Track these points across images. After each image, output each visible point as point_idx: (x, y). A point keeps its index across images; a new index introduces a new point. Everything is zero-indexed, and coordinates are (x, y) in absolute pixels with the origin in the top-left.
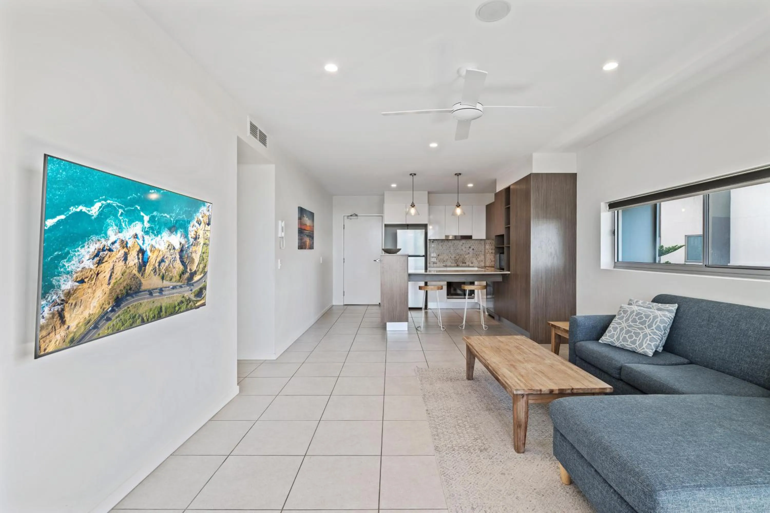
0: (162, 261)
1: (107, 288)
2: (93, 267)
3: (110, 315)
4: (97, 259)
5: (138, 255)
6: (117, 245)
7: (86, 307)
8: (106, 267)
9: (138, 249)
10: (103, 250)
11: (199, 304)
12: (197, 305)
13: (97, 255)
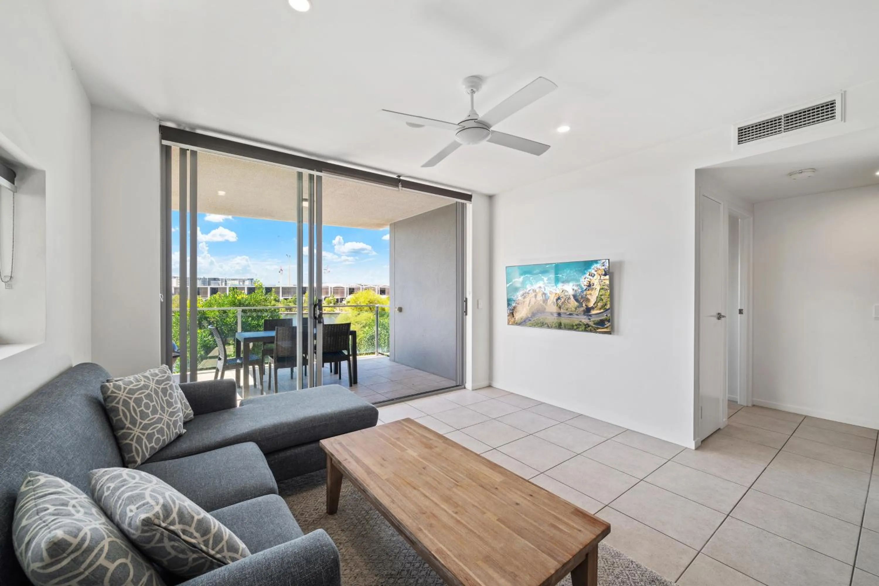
0: (559, 298)
1: (528, 308)
2: (522, 299)
3: (531, 319)
4: (523, 297)
5: (542, 295)
6: (531, 291)
7: (520, 314)
8: (527, 300)
9: (542, 293)
10: (525, 293)
11: (599, 330)
12: (598, 330)
13: (523, 295)
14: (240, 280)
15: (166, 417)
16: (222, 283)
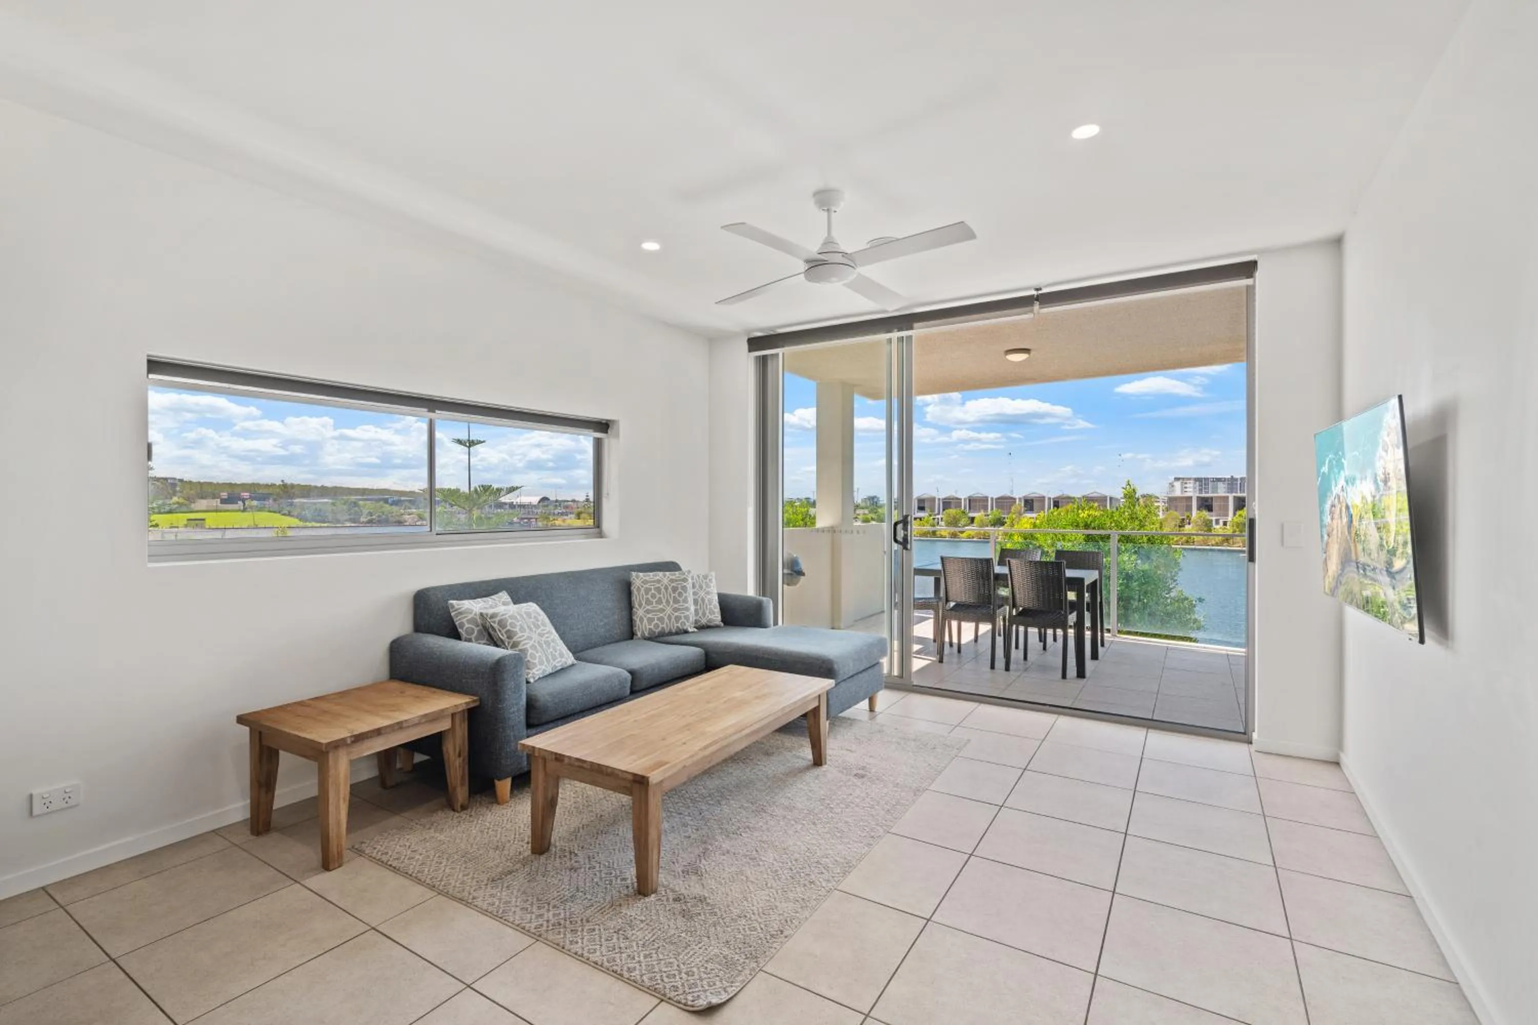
15: (669, 610)
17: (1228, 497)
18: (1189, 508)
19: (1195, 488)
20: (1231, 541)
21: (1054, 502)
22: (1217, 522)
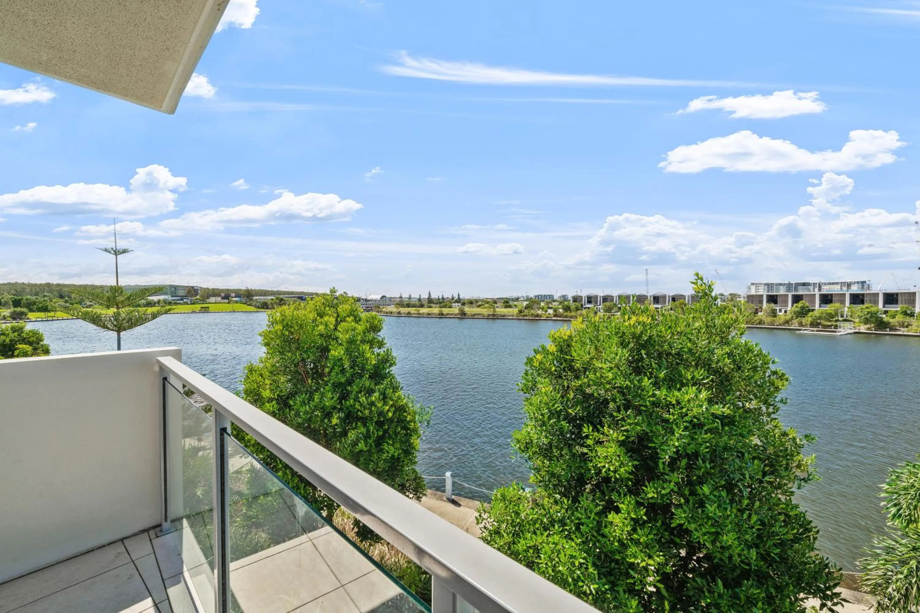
14: (842, 284)
16: (814, 289)
17: (788, 295)
18: (761, 302)
19: (764, 289)
20: (790, 323)
21: (672, 298)
22: (780, 310)
